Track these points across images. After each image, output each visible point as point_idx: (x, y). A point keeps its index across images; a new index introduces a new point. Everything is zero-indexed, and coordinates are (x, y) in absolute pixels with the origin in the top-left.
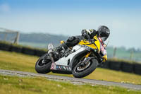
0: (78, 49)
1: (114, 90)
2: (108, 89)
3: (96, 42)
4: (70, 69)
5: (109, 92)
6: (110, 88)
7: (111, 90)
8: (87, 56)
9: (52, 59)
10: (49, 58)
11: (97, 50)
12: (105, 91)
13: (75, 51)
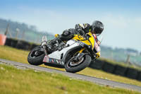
0: (72, 44)
1: (56, 77)
2: (50, 76)
3: (90, 39)
4: (63, 63)
5: (51, 78)
8: (81, 51)
10: (42, 50)
11: (91, 46)
12: (47, 78)
13: (68, 46)
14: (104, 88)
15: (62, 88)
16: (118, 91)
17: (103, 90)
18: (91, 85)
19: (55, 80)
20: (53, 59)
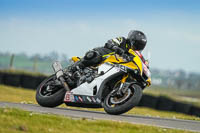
0: (107, 70)
1: (11, 114)
3: (135, 59)
4: (99, 101)
6: (6, 111)
7: (6, 114)
8: (123, 80)
9: (66, 85)
11: (139, 70)
14: (79, 122)
15: (21, 129)
16: (100, 124)
17: (79, 125)
18: (60, 120)
19: (9, 117)
20: (81, 96)
